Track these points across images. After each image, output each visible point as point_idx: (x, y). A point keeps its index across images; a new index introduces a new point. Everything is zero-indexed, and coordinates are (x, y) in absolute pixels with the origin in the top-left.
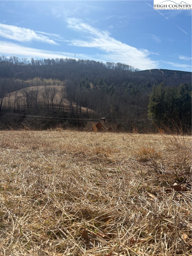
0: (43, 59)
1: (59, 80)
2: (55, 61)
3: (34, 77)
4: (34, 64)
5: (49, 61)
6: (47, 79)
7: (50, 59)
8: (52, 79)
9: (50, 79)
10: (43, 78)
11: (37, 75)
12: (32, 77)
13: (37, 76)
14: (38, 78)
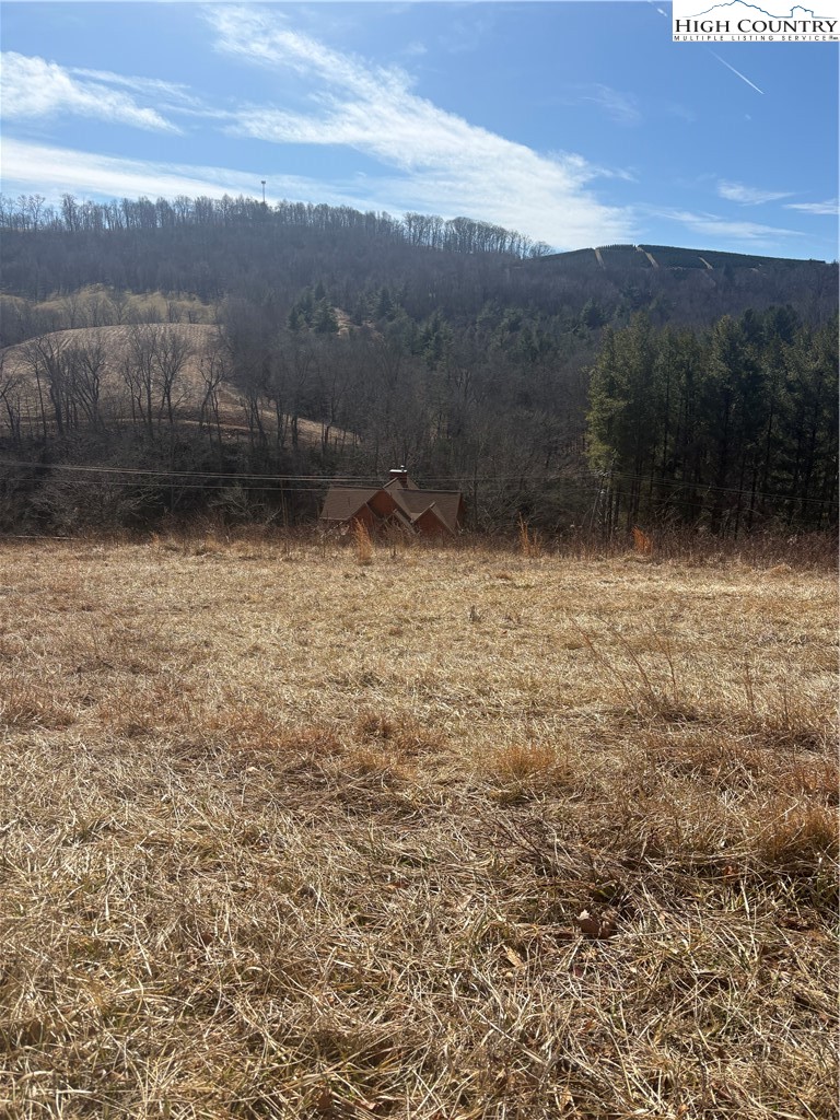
0: (115, 201)
1: (194, 296)
2: (171, 212)
3: (81, 284)
4: (77, 226)
5: (143, 210)
6: (138, 293)
7: (148, 202)
8: (165, 295)
9: (152, 292)
10: (120, 287)
11: (94, 277)
12: (71, 286)
13: (93, 279)
14: (98, 289)
